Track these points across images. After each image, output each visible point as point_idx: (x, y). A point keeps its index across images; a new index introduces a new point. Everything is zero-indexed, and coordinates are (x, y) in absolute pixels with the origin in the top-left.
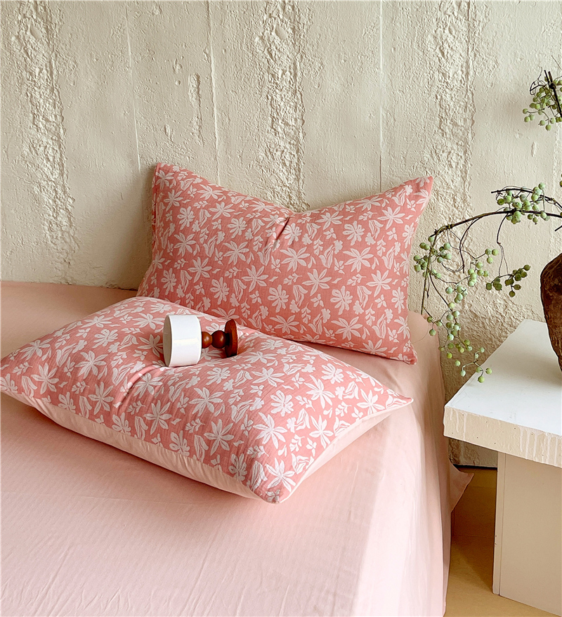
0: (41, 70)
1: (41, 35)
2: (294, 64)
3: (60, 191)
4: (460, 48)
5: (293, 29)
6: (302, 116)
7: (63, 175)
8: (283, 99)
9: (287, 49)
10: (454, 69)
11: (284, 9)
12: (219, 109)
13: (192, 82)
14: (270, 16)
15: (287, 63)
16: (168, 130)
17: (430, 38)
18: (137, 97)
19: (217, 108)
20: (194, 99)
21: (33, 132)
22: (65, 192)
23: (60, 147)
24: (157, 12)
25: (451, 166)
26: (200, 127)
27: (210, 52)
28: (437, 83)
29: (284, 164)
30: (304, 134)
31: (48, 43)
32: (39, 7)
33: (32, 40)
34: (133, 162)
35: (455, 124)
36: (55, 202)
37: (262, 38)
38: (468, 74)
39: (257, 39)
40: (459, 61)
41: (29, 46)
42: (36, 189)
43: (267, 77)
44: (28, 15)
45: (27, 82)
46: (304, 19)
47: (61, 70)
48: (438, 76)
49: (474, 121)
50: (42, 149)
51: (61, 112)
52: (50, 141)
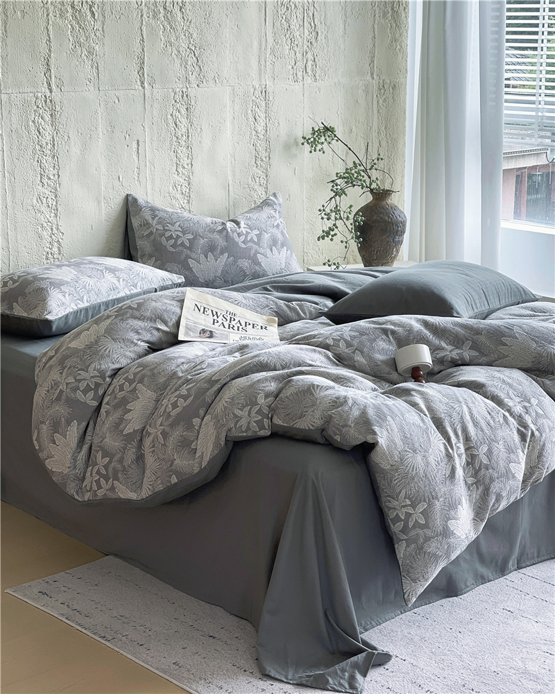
0: (47, 144)
1: (48, 119)
2: (188, 130)
3: (54, 229)
4: (263, 116)
5: (187, 109)
6: (191, 162)
7: (56, 217)
8: (183, 152)
9: (184, 121)
10: (260, 129)
11: (183, 97)
12: (149, 161)
13: (136, 146)
14: (176, 101)
15: (184, 130)
16: (121, 179)
17: (250, 111)
18: (103, 158)
20: (135, 156)
21: (40, 188)
22: (58, 229)
23: (56, 197)
24: (117, 101)
25: (261, 185)
26: (138, 174)
27: (145, 125)
28: (254, 137)
29: (182, 193)
30: (193, 173)
31: (52, 125)
32: (48, 100)
33: (43, 123)
34: (99, 202)
35: (262, 160)
36: (51, 237)
37: (172, 115)
38: (267, 130)
39: (169, 116)
40: (263, 124)
41: (41, 127)
42: (40, 229)
43: (175, 139)
44: (40, 106)
45: (38, 152)
46: (193, 103)
47: (60, 142)
48: (254, 133)
49: (270, 158)
50: (45, 199)
51: (58, 172)
52: (50, 193)
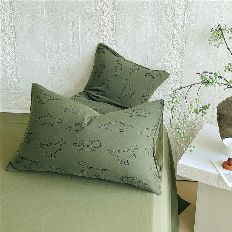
0: (7, 19)
1: (7, 4)
2: (113, 18)
3: (14, 69)
4: (181, 13)
5: (113, 4)
6: (116, 39)
7: (16, 62)
8: (108, 32)
9: (110, 12)
10: (179, 22)
13: (70, 25)
15: (110, 18)
16: (60, 44)
17: (169, 8)
18: (47, 30)
19: (81, 35)
20: (71, 32)
21: (4, 44)
23: (15, 50)
25: (176, 61)
26: (73, 43)
27: (78, 12)
28: (172, 27)
31: (10, 8)
33: (4, 6)
35: (178, 44)
36: (12, 73)
37: (100, 7)
38: (184, 23)
39: (98, 8)
40: (181, 18)
41: (2, 9)
42: (5, 68)
43: (102, 23)
47: (16, 19)
48: (172, 24)
49: (186, 43)
50: (7, 51)
51: (15, 36)
52: (11, 48)
